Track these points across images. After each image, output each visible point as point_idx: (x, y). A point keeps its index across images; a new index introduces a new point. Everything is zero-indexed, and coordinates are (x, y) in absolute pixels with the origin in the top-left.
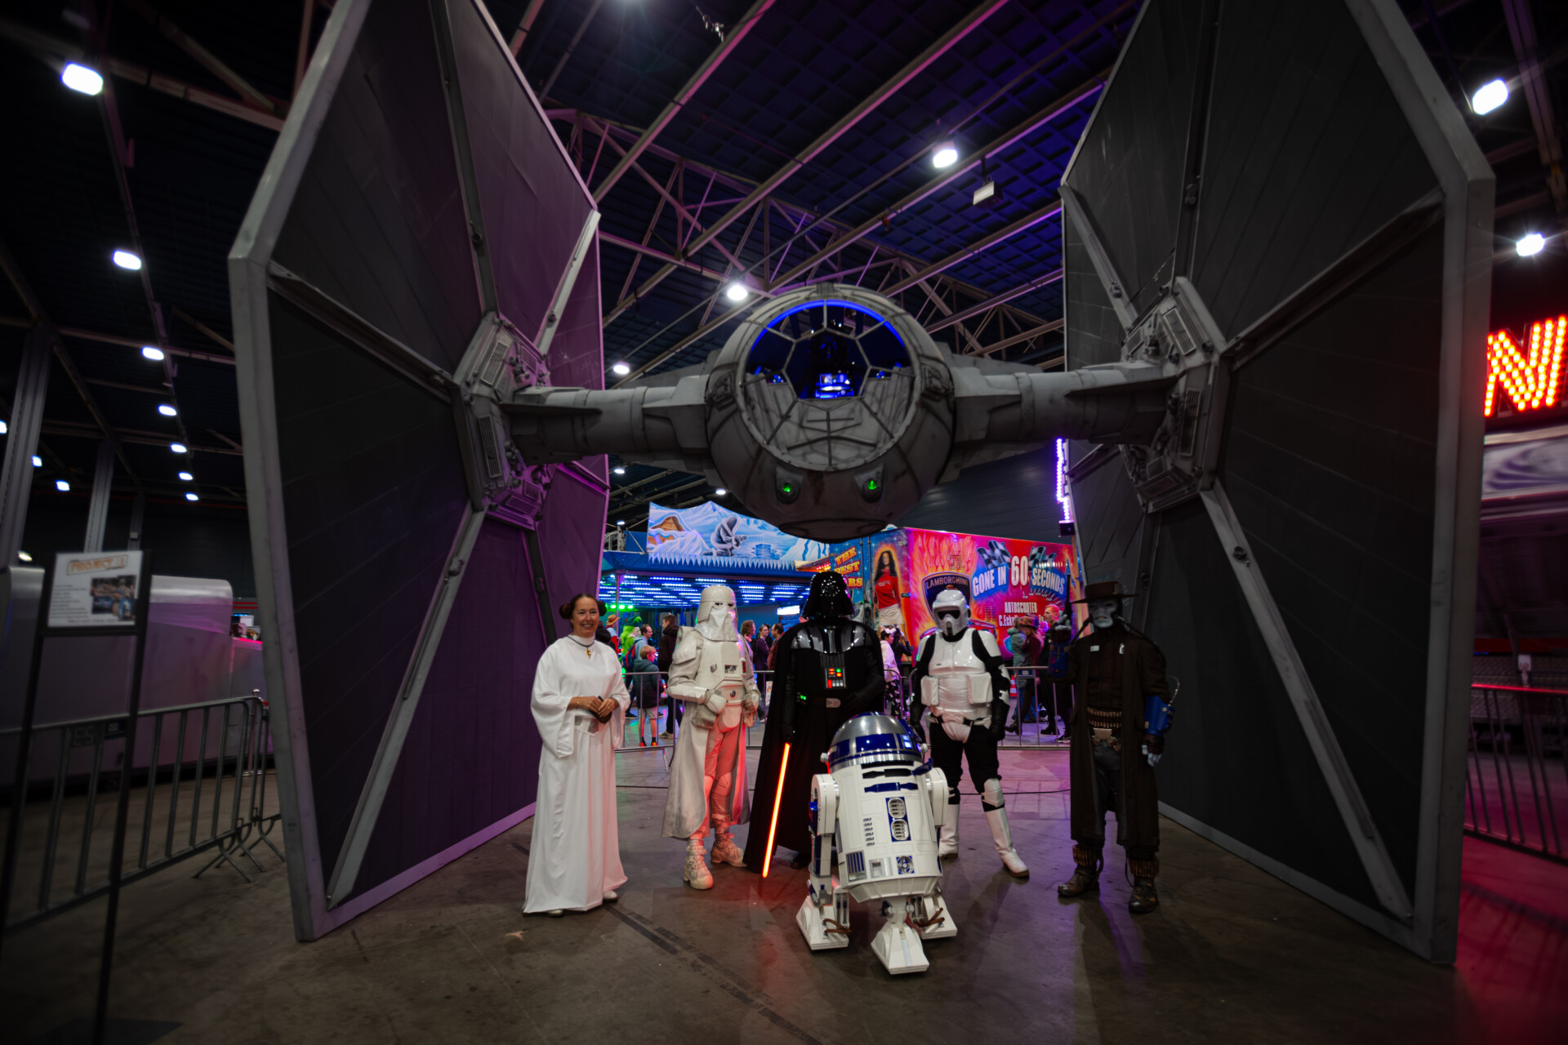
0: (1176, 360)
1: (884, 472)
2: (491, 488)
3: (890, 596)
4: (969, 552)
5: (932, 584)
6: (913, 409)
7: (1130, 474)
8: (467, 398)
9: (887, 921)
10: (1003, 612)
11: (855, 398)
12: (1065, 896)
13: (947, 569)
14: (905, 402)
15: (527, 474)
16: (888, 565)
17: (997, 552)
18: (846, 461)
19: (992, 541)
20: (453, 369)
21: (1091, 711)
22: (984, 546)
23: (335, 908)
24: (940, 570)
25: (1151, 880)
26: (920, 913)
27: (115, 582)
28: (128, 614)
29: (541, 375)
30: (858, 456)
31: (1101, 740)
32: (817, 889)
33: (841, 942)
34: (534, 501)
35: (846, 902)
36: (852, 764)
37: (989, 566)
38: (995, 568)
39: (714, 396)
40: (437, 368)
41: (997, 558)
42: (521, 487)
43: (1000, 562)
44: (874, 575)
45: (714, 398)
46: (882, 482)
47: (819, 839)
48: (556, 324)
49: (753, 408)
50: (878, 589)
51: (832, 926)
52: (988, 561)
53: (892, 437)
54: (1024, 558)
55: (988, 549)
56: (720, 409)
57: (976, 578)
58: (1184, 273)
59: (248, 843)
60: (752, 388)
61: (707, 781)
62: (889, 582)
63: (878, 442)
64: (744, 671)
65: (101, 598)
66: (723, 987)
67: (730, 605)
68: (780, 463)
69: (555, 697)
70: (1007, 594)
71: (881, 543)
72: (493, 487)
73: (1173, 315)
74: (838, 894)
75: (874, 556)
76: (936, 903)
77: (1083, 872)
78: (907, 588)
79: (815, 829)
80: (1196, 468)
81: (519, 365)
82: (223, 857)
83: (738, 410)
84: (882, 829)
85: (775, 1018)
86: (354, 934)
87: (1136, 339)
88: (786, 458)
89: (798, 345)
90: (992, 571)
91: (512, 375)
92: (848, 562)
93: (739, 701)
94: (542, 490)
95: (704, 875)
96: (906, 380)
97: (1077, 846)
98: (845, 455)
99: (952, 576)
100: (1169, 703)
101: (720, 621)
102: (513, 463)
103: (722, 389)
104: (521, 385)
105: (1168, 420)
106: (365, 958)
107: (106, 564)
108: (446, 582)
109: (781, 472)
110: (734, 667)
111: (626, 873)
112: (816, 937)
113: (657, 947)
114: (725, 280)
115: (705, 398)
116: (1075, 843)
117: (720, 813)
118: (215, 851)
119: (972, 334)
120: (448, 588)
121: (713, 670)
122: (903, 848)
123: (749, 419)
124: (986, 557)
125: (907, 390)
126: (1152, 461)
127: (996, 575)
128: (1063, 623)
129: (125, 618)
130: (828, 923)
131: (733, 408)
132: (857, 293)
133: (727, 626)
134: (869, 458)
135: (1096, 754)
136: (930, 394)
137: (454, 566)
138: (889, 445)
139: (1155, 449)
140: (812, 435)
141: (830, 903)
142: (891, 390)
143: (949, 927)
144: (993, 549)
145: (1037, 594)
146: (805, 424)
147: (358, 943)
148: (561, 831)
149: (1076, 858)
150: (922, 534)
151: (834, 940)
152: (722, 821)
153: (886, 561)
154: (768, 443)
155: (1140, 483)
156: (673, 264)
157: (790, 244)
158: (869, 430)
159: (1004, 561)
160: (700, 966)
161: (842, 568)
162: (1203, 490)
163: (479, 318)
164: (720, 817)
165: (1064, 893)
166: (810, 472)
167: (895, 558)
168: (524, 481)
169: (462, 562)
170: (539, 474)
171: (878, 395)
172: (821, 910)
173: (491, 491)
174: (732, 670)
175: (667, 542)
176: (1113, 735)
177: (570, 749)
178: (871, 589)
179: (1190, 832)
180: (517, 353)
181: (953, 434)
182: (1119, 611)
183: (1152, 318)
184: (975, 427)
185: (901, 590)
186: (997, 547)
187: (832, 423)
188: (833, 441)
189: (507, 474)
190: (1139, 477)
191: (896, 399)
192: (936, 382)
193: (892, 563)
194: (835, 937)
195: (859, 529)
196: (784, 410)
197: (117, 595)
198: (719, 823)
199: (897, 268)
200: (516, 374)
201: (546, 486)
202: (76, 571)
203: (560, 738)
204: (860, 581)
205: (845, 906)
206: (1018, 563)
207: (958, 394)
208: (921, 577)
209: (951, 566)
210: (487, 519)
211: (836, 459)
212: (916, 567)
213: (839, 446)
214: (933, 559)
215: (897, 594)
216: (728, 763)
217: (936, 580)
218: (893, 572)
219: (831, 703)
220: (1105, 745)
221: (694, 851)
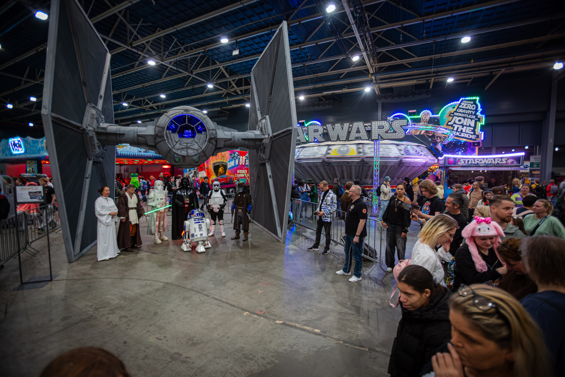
0: (264, 135)
1: (199, 156)
2: (94, 154)
4: (227, 155)
5: (215, 165)
6: (206, 142)
7: (256, 155)
8: (87, 131)
9: (198, 245)
10: (236, 173)
12: (232, 239)
15: (102, 148)
17: (236, 155)
18: (191, 154)
19: (234, 152)
21: (238, 207)
22: (232, 153)
23: (77, 255)
24: (218, 160)
25: (247, 236)
27: (36, 192)
29: (102, 119)
30: (194, 153)
32: (185, 241)
35: (191, 243)
36: (192, 219)
38: (235, 160)
39: (157, 135)
40: (80, 125)
42: (100, 152)
43: (236, 158)
46: (199, 159)
47: (185, 233)
48: (103, 98)
49: (169, 139)
52: (233, 158)
54: (244, 157)
56: (159, 138)
57: (229, 163)
58: (268, 115)
60: (168, 135)
63: (198, 149)
64: (165, 200)
65: (32, 196)
67: (162, 185)
68: (175, 153)
70: (238, 167)
73: (264, 124)
76: (207, 242)
77: (237, 235)
78: (208, 166)
79: (185, 230)
80: (265, 158)
81: (98, 118)
83: (165, 140)
84: (197, 229)
87: (259, 126)
88: (177, 152)
89: (180, 126)
91: (97, 122)
95: (159, 241)
96: (205, 136)
97: (236, 231)
98: (191, 152)
99: (221, 162)
100: (251, 205)
101: (159, 189)
102: (99, 147)
103: (159, 133)
104: (99, 125)
105: (262, 146)
108: (86, 180)
109: (175, 155)
110: (163, 199)
112: (185, 249)
114: (147, 56)
115: (155, 134)
120: (87, 182)
121: (158, 200)
122: (201, 232)
123: (167, 142)
125: (206, 138)
126: (259, 154)
127: (235, 162)
129: (40, 200)
131: (163, 139)
132: (195, 111)
133: (161, 190)
134: (196, 153)
136: (211, 139)
137: (87, 176)
138: (201, 151)
139: (260, 151)
140: (183, 147)
141: (188, 243)
142: (202, 137)
143: (210, 246)
144: (235, 154)
145: (247, 167)
146: (181, 144)
151: (189, 249)
152: (161, 231)
154: (172, 148)
156: (125, 48)
158: (196, 146)
159: (238, 158)
162: (266, 162)
163: (86, 105)
166: (182, 156)
169: (89, 175)
171: (199, 138)
172: (186, 245)
175: (125, 147)
176: (242, 211)
180: (97, 115)
181: (216, 146)
183: (261, 122)
184: (221, 144)
185: (206, 166)
187: (188, 144)
188: (188, 148)
189: (97, 149)
191: (203, 140)
192: (212, 136)
196: (176, 141)
197: (38, 195)
202: (22, 190)
206: (242, 158)
207: (217, 137)
208: (212, 163)
209: (221, 159)
210: (94, 162)
211: (189, 153)
212: (210, 160)
213: (189, 150)
214: (216, 157)
215: (204, 167)
216: (162, 219)
217: (217, 164)
219: (186, 206)
220: (240, 213)
221: (156, 237)
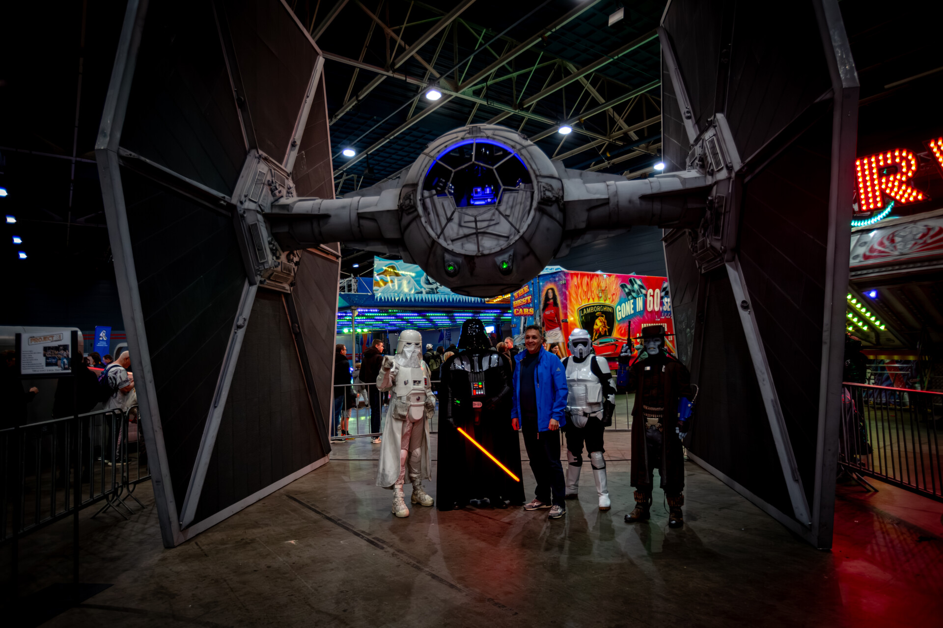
0: (712, 173)
2: (260, 269)
3: (552, 321)
4: (614, 287)
5: (585, 312)
6: (532, 213)
7: (690, 247)
8: (242, 212)
12: (628, 521)
13: (596, 301)
14: (528, 208)
15: (283, 257)
16: (552, 298)
17: (636, 287)
18: (490, 249)
19: (632, 278)
20: (230, 194)
21: (646, 407)
22: (626, 282)
23: (184, 529)
24: (591, 301)
25: (679, 508)
27: (57, 348)
28: (67, 366)
29: (289, 188)
30: (497, 245)
31: (652, 426)
34: (289, 275)
37: (630, 297)
38: (634, 298)
39: (403, 205)
40: (221, 195)
41: (636, 291)
42: (280, 267)
43: (638, 294)
44: (542, 306)
45: (404, 207)
48: (297, 148)
49: (429, 214)
50: (545, 316)
52: (629, 294)
53: (519, 232)
54: (657, 291)
55: (628, 284)
56: (409, 214)
57: (619, 307)
58: (722, 111)
59: (122, 497)
60: (428, 201)
61: (403, 453)
62: (552, 311)
63: (510, 235)
64: (426, 384)
65: (50, 357)
66: (408, 564)
67: (417, 344)
68: (446, 250)
70: (644, 317)
71: (547, 282)
72: (261, 267)
73: (712, 142)
75: (542, 292)
77: (641, 507)
80: (723, 247)
81: (274, 185)
82: (108, 505)
83: (419, 216)
85: (434, 577)
86: (197, 544)
87: (693, 154)
88: (450, 247)
89: (455, 173)
90: (632, 301)
91: (270, 192)
92: (523, 296)
93: (423, 403)
94: (294, 266)
95: (403, 509)
96: (529, 194)
97: (636, 491)
98: (489, 245)
99: (600, 306)
100: (692, 401)
101: (409, 355)
102: (274, 252)
103: (407, 202)
104: (276, 198)
105: (708, 213)
106: (206, 555)
107: (51, 338)
108: (236, 333)
109: (447, 257)
110: (419, 382)
113: (372, 546)
114: (424, 85)
115: (398, 206)
116: (635, 489)
117: (415, 473)
118: (104, 502)
119: (620, 116)
120: (237, 336)
121: (406, 383)
123: (426, 222)
124: (627, 290)
125: (529, 200)
126: (701, 240)
127: (634, 304)
129: (65, 369)
131: (415, 214)
132: (497, 132)
134: (504, 247)
135: (648, 434)
136: (545, 202)
137: (240, 322)
138: (517, 237)
139: (701, 232)
140: (467, 231)
142: (519, 200)
144: (633, 285)
145: (667, 317)
146: (463, 224)
147: (200, 548)
149: (636, 499)
150: (577, 275)
152: (415, 478)
153: (551, 295)
154: (439, 237)
155: (696, 254)
156: (384, 75)
157: (472, 57)
158: (504, 228)
159: (642, 293)
160: (396, 555)
161: (519, 301)
162: (727, 261)
163: (246, 154)
164: (414, 476)
165: (628, 519)
166: (466, 257)
167: (557, 293)
168: (282, 262)
169: (245, 320)
170: (292, 256)
171: (510, 203)
173: (261, 271)
174: (418, 384)
175: (388, 285)
176: (659, 422)
178: (540, 316)
180: (272, 176)
181: (564, 227)
183: (701, 142)
184: (580, 220)
185: (562, 317)
186: (636, 283)
187: (478, 224)
188: (479, 235)
189: (270, 258)
190: (694, 250)
191: (522, 206)
192: (548, 194)
193: (555, 297)
196: (449, 215)
197: (59, 356)
198: (414, 479)
199: (559, 66)
200: (272, 191)
201: (297, 264)
202: (33, 343)
204: (532, 310)
206: (652, 294)
207: (566, 199)
208: (577, 307)
209: (600, 298)
210: (260, 290)
211: (483, 247)
212: (572, 300)
213: (485, 238)
214: (586, 293)
215: (559, 320)
216: (417, 442)
217: (589, 311)
218: (555, 304)
219: (476, 405)
220: (654, 428)
221: (398, 495)
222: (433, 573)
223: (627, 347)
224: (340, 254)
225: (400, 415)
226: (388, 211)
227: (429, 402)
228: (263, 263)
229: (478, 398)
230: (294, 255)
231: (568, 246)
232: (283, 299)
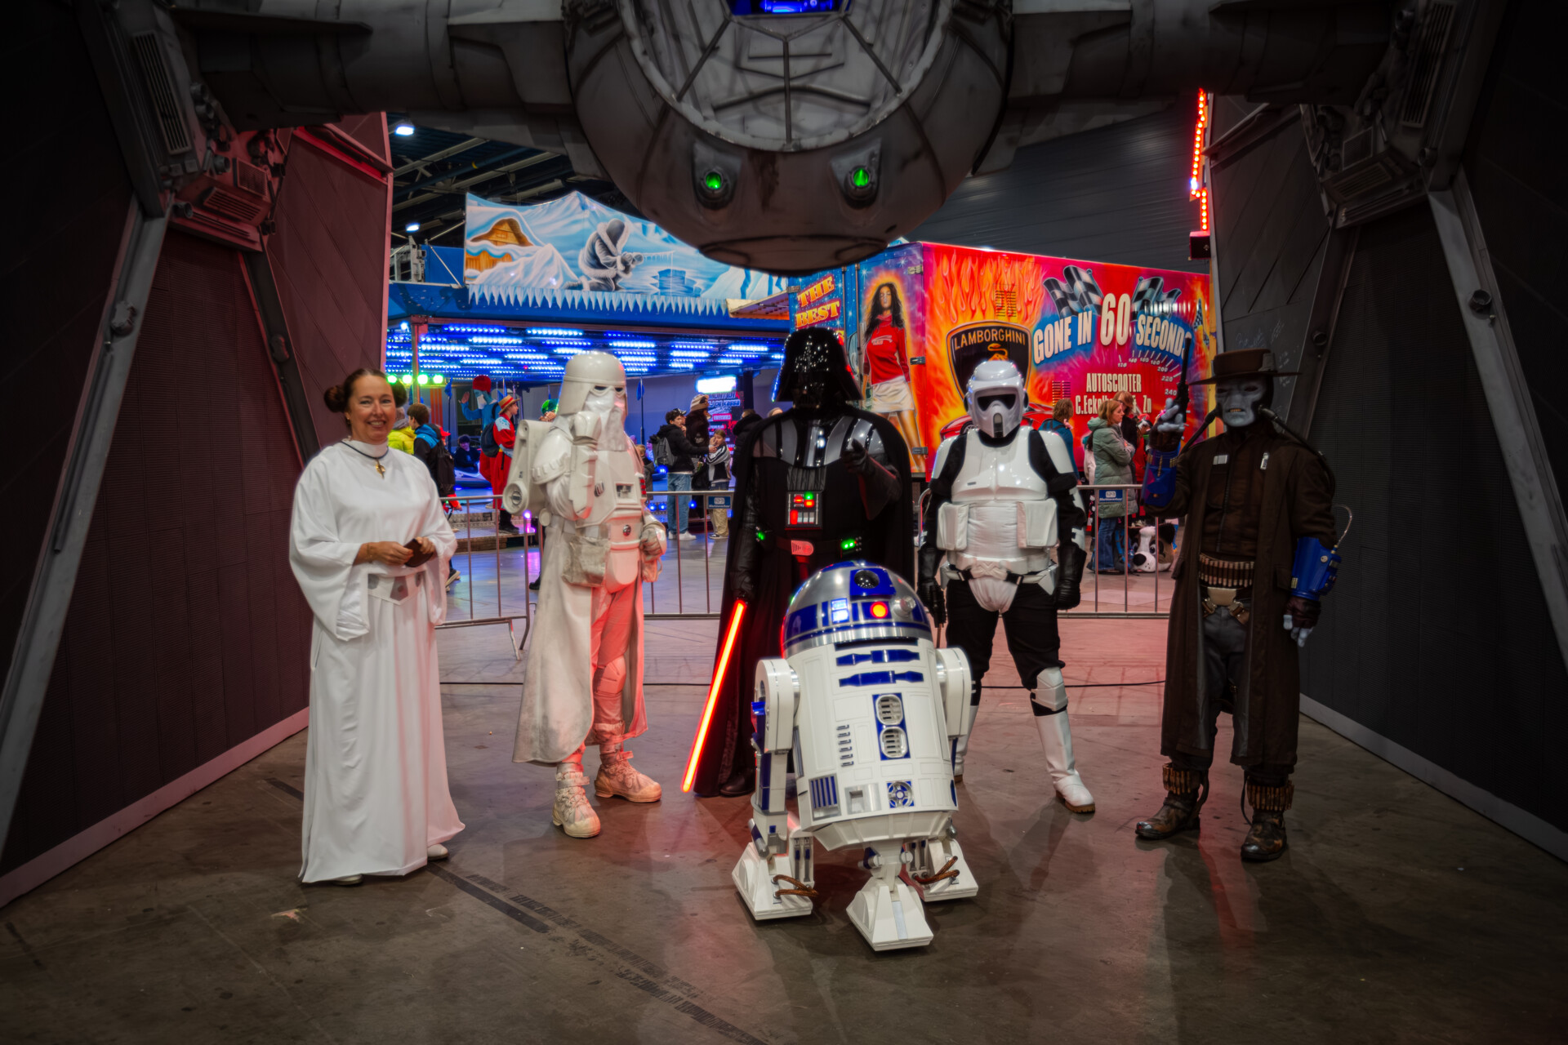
1: (883, 155)
2: (174, 174)
3: (891, 362)
4: (1031, 285)
5: (964, 341)
6: (936, 37)
9: (871, 876)
10: (1082, 390)
11: (834, 15)
12: (1145, 838)
13: (990, 316)
14: (924, 24)
15: (238, 147)
16: (890, 308)
17: (1079, 287)
18: (819, 134)
19: (1071, 266)
21: (1205, 559)
22: (1061, 273)
24: (979, 317)
25: (1280, 815)
26: (922, 864)
30: (838, 124)
31: (1219, 606)
32: (764, 832)
33: (800, 908)
34: (257, 198)
35: (808, 850)
36: (821, 644)
37: (1064, 311)
38: (1074, 314)
39: (580, 5)
41: (1078, 297)
42: (230, 171)
43: (1082, 304)
44: (864, 326)
45: (580, 10)
46: (879, 172)
47: (767, 758)
49: (652, 31)
50: (871, 349)
51: (786, 885)
52: (1062, 303)
53: (898, 89)
54: (1125, 298)
55: (1063, 280)
56: (592, 31)
57: (1039, 332)
62: (889, 338)
63: (874, 98)
64: (643, 494)
67: (619, 389)
68: (701, 134)
69: (330, 546)
70: (1092, 358)
71: (878, 270)
74: (797, 839)
75: (866, 292)
76: (947, 849)
77: (1177, 804)
78: (921, 347)
79: (761, 742)
80: (1427, 150)
83: (624, 36)
84: (866, 741)
85: (700, 1015)
88: (712, 126)
90: (1068, 320)
92: (819, 303)
93: (636, 542)
94: (270, 177)
95: (586, 816)
97: (1170, 765)
98: (814, 123)
99: (998, 328)
100: (1332, 548)
101: (602, 417)
102: (210, 128)
106: (37, 963)
108: (108, 348)
109: (703, 152)
110: (629, 487)
111: (462, 817)
112: (763, 903)
113: (517, 923)
115: (563, 8)
116: (1168, 760)
117: (609, 722)
120: (112, 358)
121: (598, 492)
122: (897, 770)
123: (645, 53)
124: (1059, 295)
126: (1354, 134)
127: (1074, 326)
128: (1172, 420)
130: (781, 881)
131: (614, 29)
133: (613, 426)
134: (856, 129)
135: (1208, 626)
136: (968, 8)
137: (121, 319)
138: (893, 105)
139: (1361, 113)
140: (757, 84)
141: (783, 850)
143: (967, 883)
144: (1072, 282)
145: (1142, 360)
146: (745, 63)
147: (21, 941)
148: (357, 757)
149: (1167, 783)
150: (949, 252)
151: (791, 906)
152: (612, 733)
153: (886, 301)
154: (680, 98)
155: (1329, 175)
158: (858, 75)
159: (1090, 302)
160: (583, 948)
161: (810, 312)
162: (1433, 189)
164: (610, 727)
165: (1145, 834)
166: (754, 153)
167: (901, 296)
168: (234, 160)
169: (134, 312)
170: (262, 148)
171: (877, 10)
172: (771, 863)
173: (175, 180)
174: (626, 493)
175: (500, 265)
176: (1237, 598)
177: (363, 625)
178: (859, 349)
179: (1350, 744)
181: (1006, 85)
182: (1267, 400)
184: (1049, 69)
185: (911, 351)
186: (1079, 278)
187: (792, 63)
188: (793, 95)
189: (202, 149)
190: (1327, 163)
191: (907, 17)
193: (895, 305)
194: (792, 900)
195: (838, 253)
196: (708, 38)
198: (607, 736)
201: (277, 170)
203: (342, 608)
205: (807, 856)
206: (1113, 305)
207: (1019, 7)
208: (946, 329)
209: (998, 309)
210: (172, 232)
211: (800, 129)
212: (937, 312)
213: (804, 105)
214: (968, 297)
215: (903, 358)
217: (973, 339)
218: (897, 319)
219: (799, 548)
220: (1224, 613)
221: (569, 781)
222: (696, 1002)
223: (1176, 407)
224: (389, 163)
225: (588, 575)
226: (535, 23)
227: (651, 540)
228: (182, 156)
229: (804, 532)
230: (267, 143)
231: (1011, 141)
232: (243, 267)
